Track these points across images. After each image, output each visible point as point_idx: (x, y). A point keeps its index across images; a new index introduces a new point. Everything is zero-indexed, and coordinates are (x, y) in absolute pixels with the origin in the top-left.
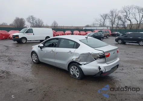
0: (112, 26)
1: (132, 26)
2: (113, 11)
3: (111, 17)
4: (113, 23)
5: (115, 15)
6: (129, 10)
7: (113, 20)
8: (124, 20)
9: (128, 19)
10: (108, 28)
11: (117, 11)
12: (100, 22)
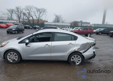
0: (19, 20)
1: (34, 21)
2: (18, 8)
3: (17, 13)
4: (19, 18)
5: (20, 11)
6: (30, 9)
7: (19, 15)
8: (28, 16)
9: (31, 15)
10: (17, 22)
11: (21, 8)
12: (7, 15)
